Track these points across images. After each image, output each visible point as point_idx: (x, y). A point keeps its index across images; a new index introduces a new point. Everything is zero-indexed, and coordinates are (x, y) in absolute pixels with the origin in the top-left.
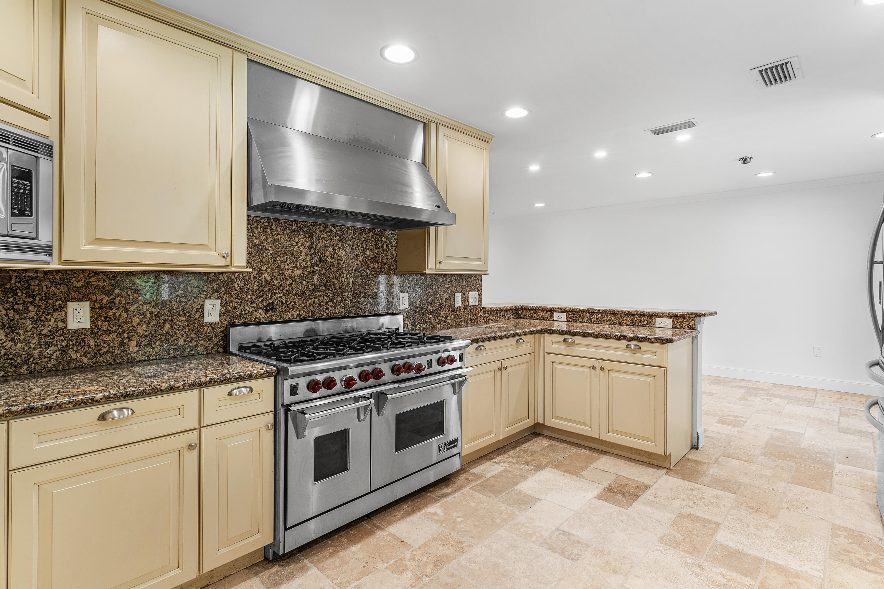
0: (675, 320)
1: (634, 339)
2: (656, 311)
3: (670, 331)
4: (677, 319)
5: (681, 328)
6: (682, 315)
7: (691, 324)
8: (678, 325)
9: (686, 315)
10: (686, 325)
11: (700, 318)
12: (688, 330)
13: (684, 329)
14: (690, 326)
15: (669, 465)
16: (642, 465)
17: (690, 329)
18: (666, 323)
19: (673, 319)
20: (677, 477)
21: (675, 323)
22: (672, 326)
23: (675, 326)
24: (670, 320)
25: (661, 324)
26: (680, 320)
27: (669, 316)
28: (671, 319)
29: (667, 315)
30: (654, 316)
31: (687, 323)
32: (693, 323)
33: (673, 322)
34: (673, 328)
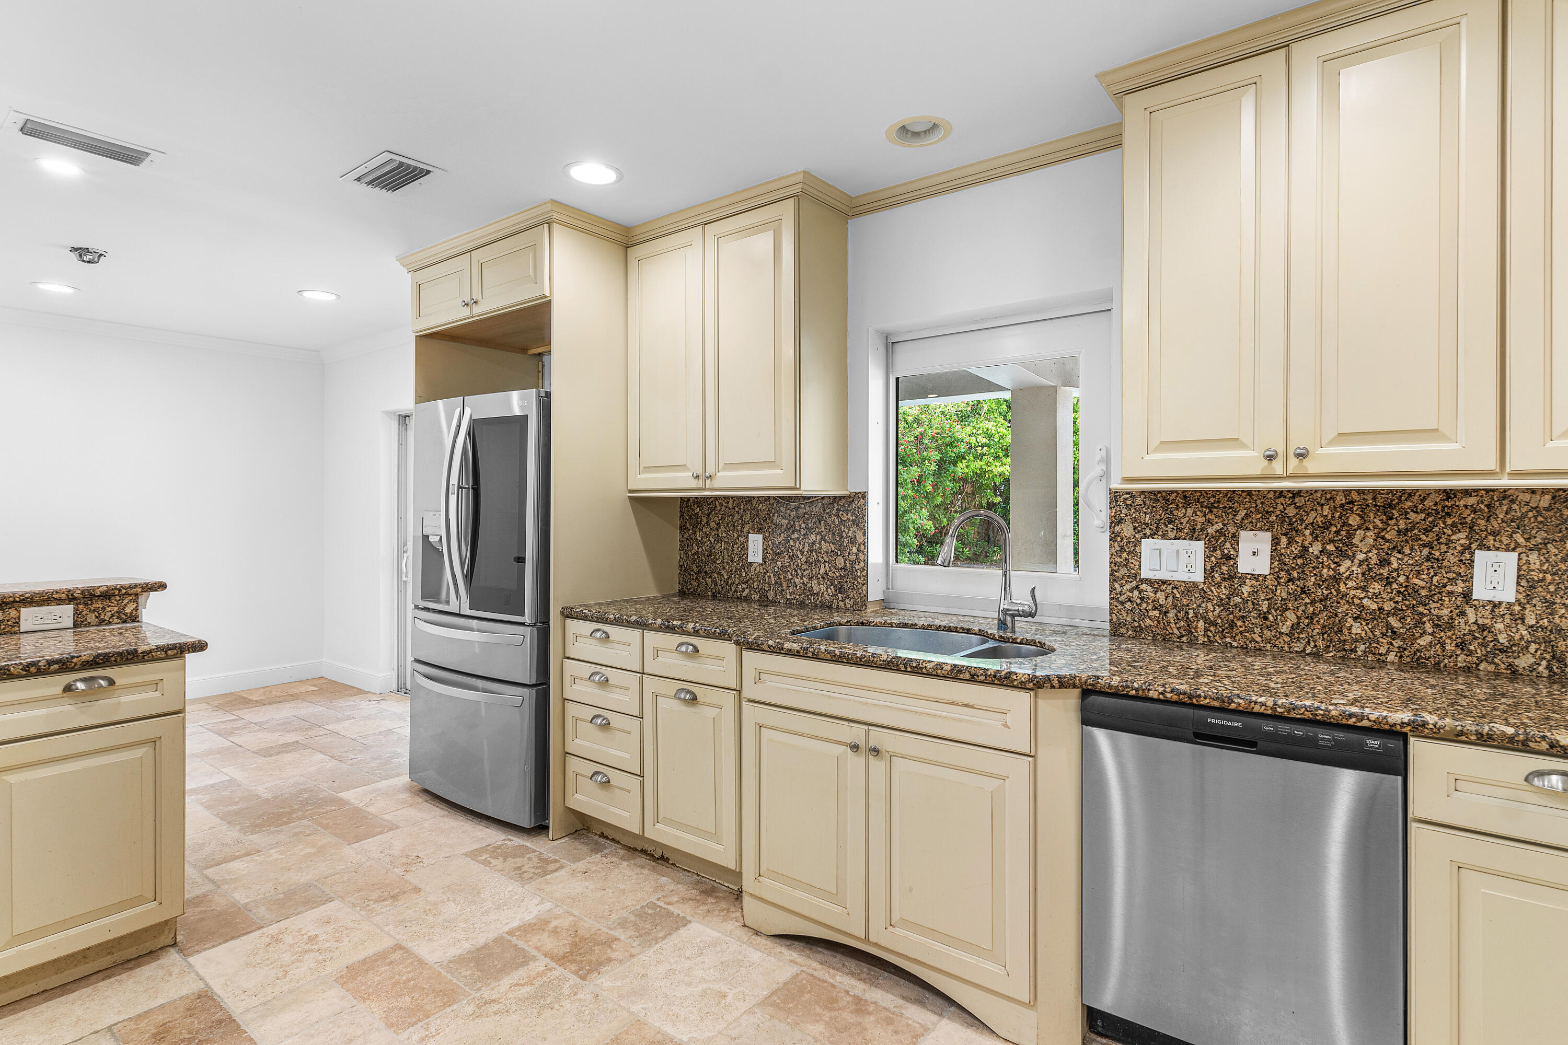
0: (81, 606)
1: (100, 664)
2: (28, 590)
3: (69, 635)
4: (89, 602)
5: (101, 622)
6: (107, 591)
7: (128, 610)
8: (92, 618)
9: (120, 590)
10: (113, 615)
11: (147, 593)
12: (119, 626)
13: (110, 623)
14: (126, 614)
15: (173, 935)
16: (109, 977)
17: (125, 622)
18: (57, 617)
19: (77, 604)
20: (215, 943)
21: (84, 613)
22: (75, 621)
23: (83, 622)
24: (69, 609)
25: (41, 621)
26: (98, 605)
27: (69, 597)
28: (71, 607)
29: (64, 596)
30: (16, 605)
31: (116, 609)
32: (134, 606)
33: (77, 613)
34: (76, 625)
